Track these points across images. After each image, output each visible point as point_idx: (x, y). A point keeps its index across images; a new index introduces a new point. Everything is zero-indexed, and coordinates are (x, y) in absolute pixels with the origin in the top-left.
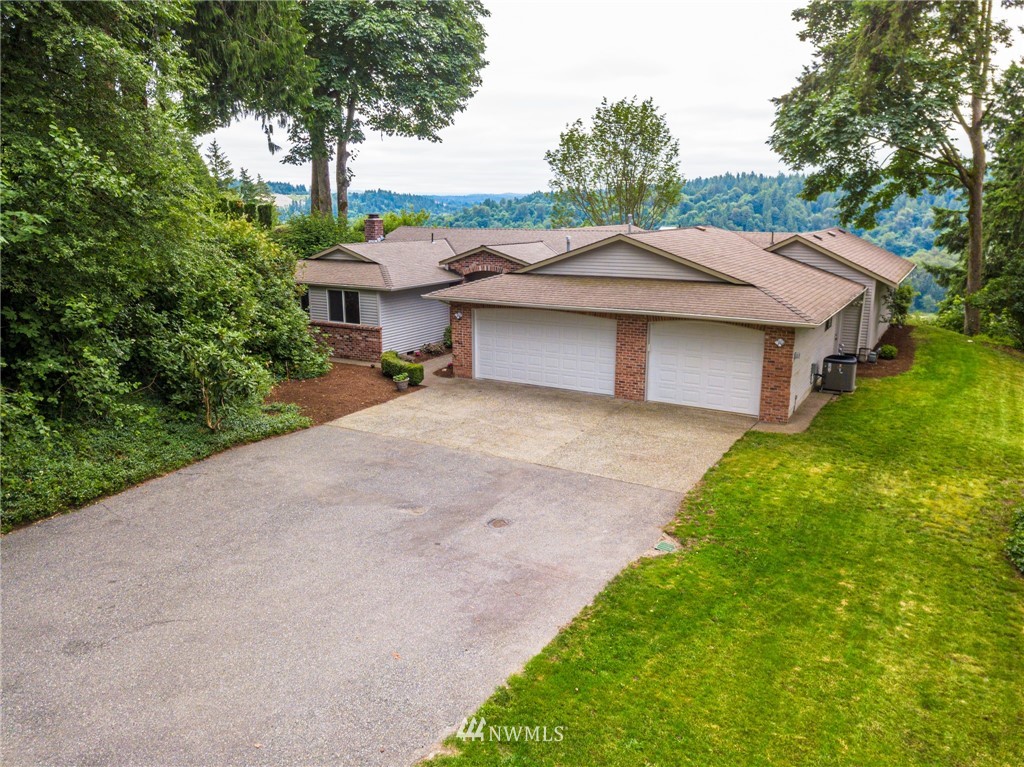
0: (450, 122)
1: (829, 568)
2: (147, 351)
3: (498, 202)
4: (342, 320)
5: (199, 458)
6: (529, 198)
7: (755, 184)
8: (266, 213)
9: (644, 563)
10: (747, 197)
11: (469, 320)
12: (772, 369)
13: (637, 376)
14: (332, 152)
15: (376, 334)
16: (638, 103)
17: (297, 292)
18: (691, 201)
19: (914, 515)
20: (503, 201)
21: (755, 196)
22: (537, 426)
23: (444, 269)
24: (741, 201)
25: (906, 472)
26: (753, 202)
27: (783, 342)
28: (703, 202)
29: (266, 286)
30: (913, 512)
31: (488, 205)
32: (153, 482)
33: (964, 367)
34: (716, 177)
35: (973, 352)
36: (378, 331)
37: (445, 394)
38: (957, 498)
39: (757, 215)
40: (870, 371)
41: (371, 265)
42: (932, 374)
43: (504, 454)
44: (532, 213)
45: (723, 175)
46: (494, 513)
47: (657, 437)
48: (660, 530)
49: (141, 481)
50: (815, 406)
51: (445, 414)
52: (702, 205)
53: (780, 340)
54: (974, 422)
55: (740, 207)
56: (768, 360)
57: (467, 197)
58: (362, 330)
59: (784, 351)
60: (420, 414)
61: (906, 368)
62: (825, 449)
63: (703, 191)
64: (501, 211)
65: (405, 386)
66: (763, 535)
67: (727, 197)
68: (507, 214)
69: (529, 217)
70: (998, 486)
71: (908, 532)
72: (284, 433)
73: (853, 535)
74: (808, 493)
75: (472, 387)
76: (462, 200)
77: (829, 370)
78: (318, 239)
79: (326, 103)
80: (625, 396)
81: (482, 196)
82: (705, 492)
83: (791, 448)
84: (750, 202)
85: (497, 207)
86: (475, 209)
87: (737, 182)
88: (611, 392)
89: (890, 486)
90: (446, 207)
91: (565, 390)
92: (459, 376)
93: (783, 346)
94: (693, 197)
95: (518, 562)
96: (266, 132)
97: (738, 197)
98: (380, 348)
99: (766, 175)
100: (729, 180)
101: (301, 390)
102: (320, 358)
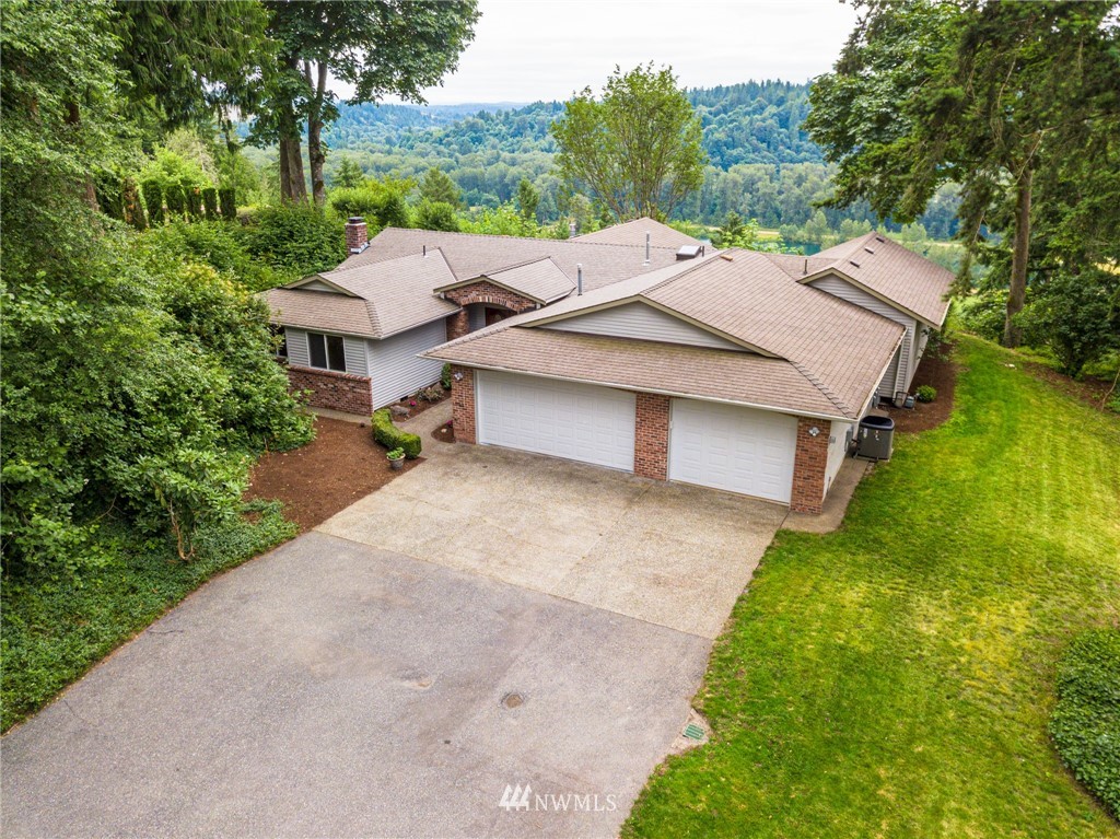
0: (438, 83)
1: (868, 766)
2: (104, 473)
3: (493, 114)
4: (325, 367)
5: (172, 602)
6: (529, 110)
7: (781, 93)
8: (228, 198)
9: (673, 763)
10: (772, 109)
11: (470, 381)
12: (806, 458)
13: (658, 454)
14: (301, 128)
15: (365, 385)
16: (656, 71)
17: (272, 345)
18: (710, 113)
19: (954, 667)
20: (499, 114)
21: (781, 108)
22: (551, 528)
23: (439, 297)
24: (766, 114)
25: (946, 593)
26: (778, 115)
27: (818, 432)
28: (723, 115)
29: (237, 345)
30: (954, 662)
31: (483, 118)
32: (121, 652)
33: (1005, 412)
34: (738, 85)
35: (1015, 386)
36: (367, 382)
37: (446, 473)
38: (998, 636)
39: (783, 130)
40: (907, 422)
41: (356, 301)
42: (974, 427)
43: (515, 579)
44: (532, 127)
45: (746, 82)
46: (506, 685)
47: (681, 543)
48: (688, 704)
49: (107, 654)
50: (850, 483)
51: (447, 508)
52: (722, 119)
53: (815, 429)
54: (1015, 505)
55: (764, 120)
56: (801, 449)
57: (458, 107)
58: (348, 380)
59: (819, 440)
60: (419, 511)
61: (945, 416)
62: (862, 559)
63: (723, 103)
64: (497, 125)
65: (401, 464)
66: (798, 712)
67: (750, 109)
68: (504, 128)
69: (529, 131)
70: (1040, 612)
71: (948, 698)
72: (268, 550)
73: (892, 706)
74: (842, 635)
75: (476, 459)
76: (452, 110)
77: (865, 436)
78: (291, 235)
79: (292, 79)
80: (646, 475)
81: (475, 106)
82: (735, 639)
83: (823, 558)
84: (774, 115)
85: (492, 120)
86: (467, 122)
87: (761, 90)
88: (630, 468)
89: (930, 618)
90: (435, 120)
91: (579, 464)
92: (461, 440)
93: (817, 435)
94: (713, 109)
95: (535, 770)
96: (224, 130)
97: (762, 108)
98: (370, 400)
99: (794, 82)
100: (752, 89)
101: (284, 471)
102: (304, 424)
